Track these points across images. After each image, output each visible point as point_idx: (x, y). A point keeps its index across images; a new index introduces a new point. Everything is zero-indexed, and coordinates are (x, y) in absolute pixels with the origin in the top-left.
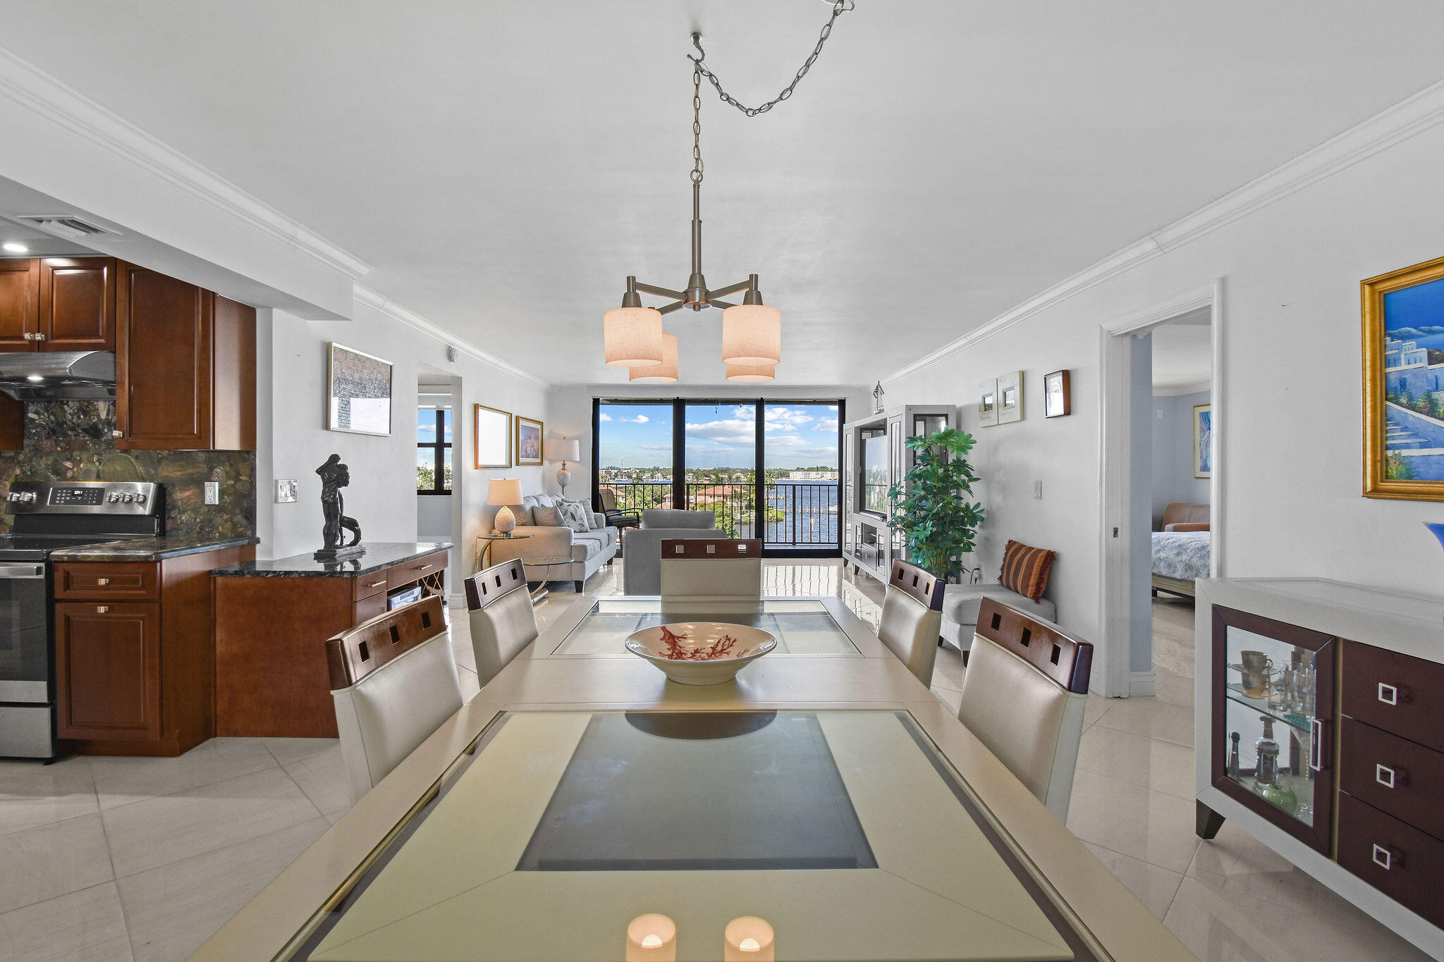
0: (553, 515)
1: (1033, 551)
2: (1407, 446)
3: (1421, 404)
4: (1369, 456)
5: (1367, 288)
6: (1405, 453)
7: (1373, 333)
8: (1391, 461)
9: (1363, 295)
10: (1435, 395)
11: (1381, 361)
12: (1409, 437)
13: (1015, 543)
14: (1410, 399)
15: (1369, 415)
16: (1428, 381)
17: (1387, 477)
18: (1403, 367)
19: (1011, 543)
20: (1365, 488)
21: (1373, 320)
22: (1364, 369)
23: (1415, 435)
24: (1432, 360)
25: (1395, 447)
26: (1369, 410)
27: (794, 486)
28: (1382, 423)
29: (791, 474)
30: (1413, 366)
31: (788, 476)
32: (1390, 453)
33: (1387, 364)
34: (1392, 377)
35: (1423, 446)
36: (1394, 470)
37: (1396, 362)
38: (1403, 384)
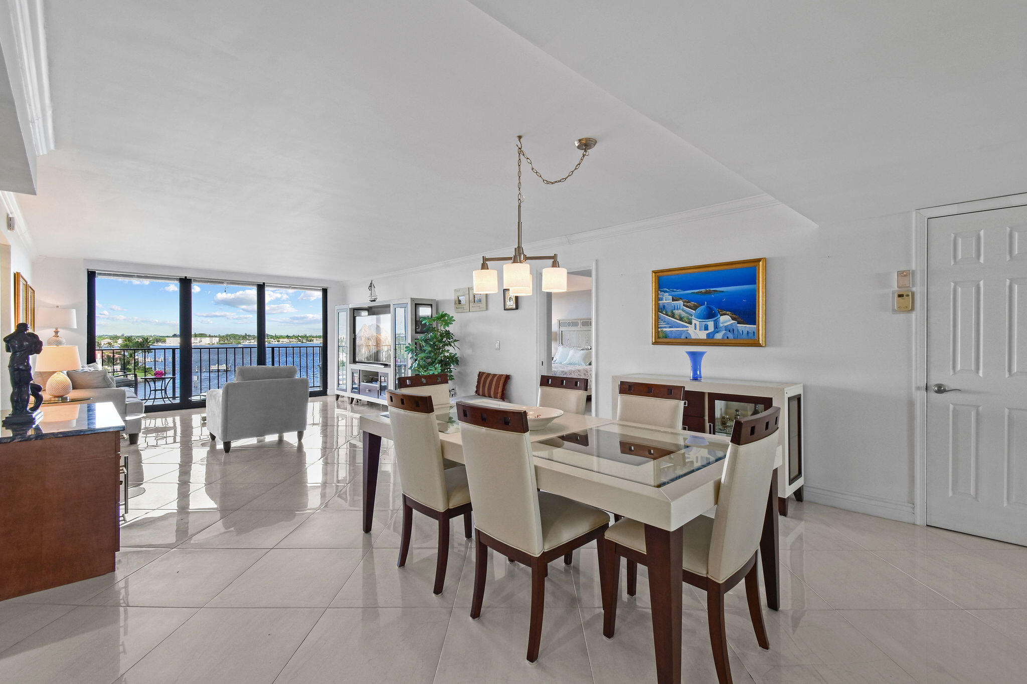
0: (101, 379)
1: (497, 376)
2: (665, 327)
3: (670, 314)
4: (654, 331)
5: (654, 274)
6: (664, 329)
7: (655, 289)
8: (660, 332)
9: (652, 276)
10: (674, 311)
11: (658, 299)
12: (666, 324)
13: (484, 373)
14: (666, 312)
15: (654, 317)
16: (672, 306)
17: (659, 338)
18: (664, 301)
19: (481, 374)
20: (652, 341)
21: (655, 285)
22: (652, 301)
23: (668, 324)
24: (673, 300)
25: (661, 328)
26: (654, 315)
27: (273, 348)
28: (657, 319)
29: (168, 340)
30: (667, 301)
31: (165, 341)
32: (660, 330)
33: (659, 300)
34: (661, 305)
35: (670, 327)
36: (661, 335)
37: (662, 299)
38: (664, 307)
